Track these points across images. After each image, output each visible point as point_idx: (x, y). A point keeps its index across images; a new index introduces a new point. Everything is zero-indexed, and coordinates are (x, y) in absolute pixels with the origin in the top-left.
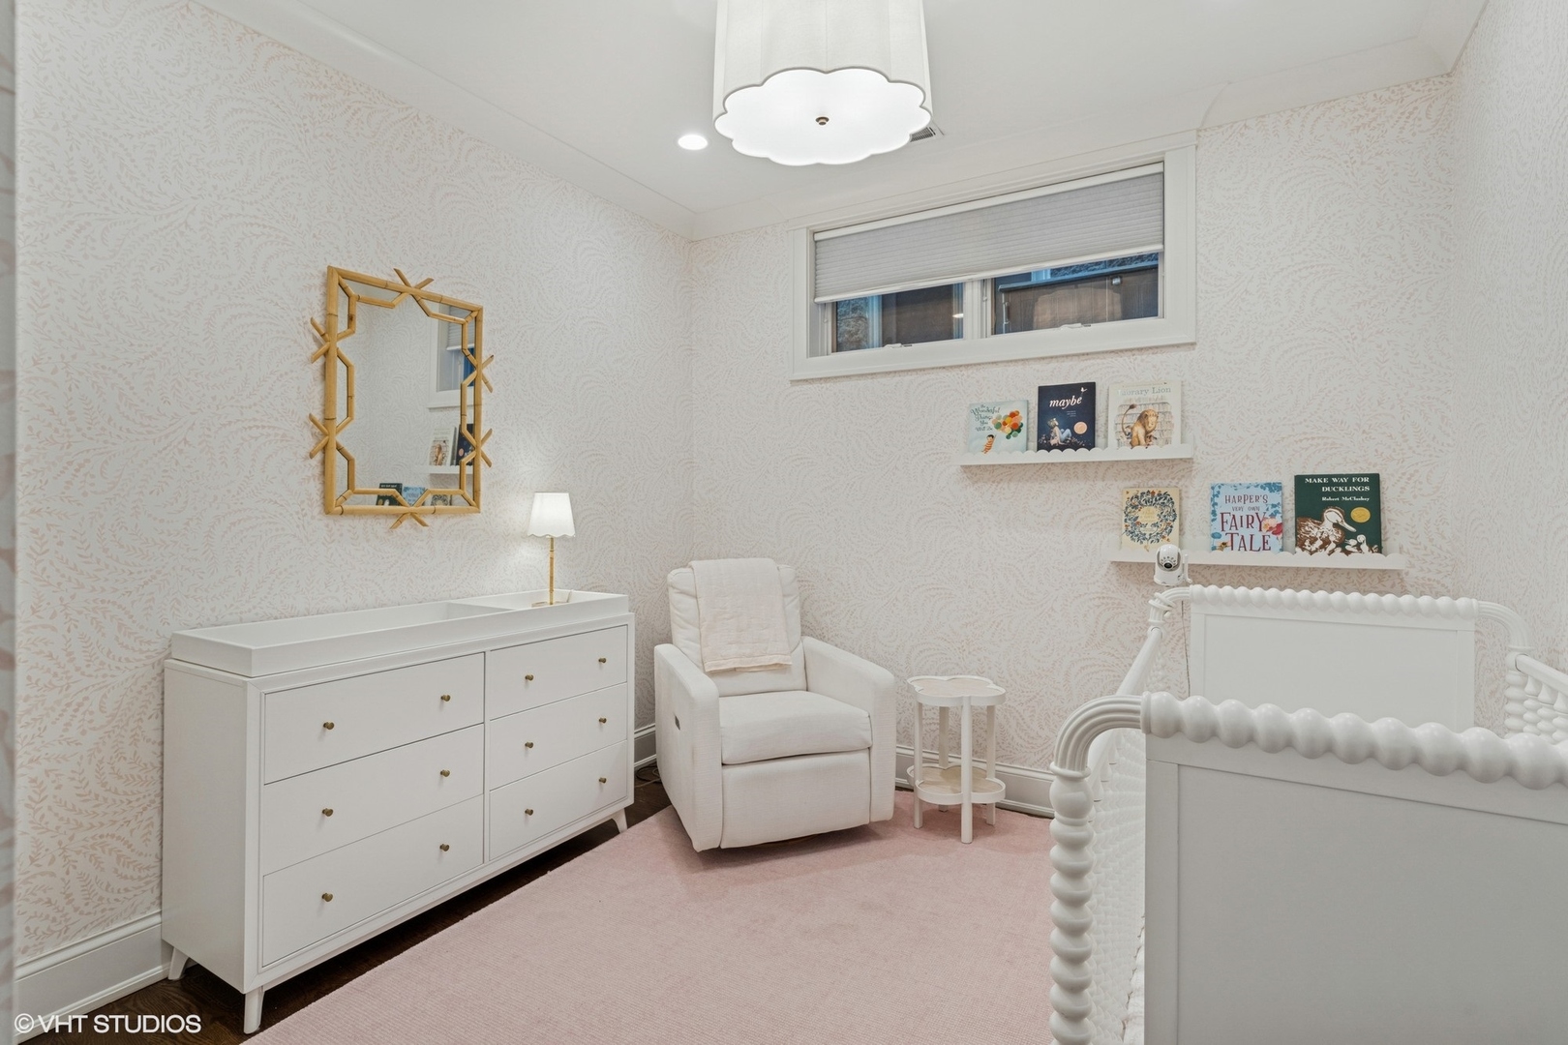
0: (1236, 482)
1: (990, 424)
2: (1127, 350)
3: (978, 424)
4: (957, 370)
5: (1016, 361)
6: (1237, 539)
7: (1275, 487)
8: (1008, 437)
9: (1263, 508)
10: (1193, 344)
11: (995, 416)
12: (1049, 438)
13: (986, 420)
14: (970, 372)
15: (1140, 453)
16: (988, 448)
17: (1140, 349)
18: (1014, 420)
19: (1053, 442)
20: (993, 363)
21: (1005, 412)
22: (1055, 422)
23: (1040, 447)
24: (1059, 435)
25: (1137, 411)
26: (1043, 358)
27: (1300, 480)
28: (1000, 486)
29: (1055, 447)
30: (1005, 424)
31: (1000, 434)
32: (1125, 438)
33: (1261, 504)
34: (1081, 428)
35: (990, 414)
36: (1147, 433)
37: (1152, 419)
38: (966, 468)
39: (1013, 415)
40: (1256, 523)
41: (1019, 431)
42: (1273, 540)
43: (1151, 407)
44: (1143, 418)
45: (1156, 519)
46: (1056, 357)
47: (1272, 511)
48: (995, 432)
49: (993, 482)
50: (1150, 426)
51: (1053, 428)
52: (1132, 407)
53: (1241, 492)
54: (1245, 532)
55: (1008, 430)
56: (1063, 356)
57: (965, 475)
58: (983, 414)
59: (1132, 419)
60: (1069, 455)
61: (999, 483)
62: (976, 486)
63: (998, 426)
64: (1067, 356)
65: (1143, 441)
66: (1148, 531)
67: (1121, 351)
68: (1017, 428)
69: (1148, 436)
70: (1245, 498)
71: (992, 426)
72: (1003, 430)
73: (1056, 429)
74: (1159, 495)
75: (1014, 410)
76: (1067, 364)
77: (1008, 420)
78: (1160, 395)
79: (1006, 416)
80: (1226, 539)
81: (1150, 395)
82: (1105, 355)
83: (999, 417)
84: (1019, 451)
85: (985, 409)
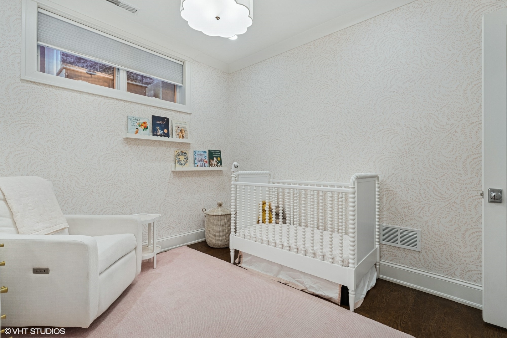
0: (199, 151)
1: (137, 124)
2: (176, 111)
3: (132, 124)
4: (122, 102)
5: (145, 105)
6: (200, 164)
7: (205, 152)
8: (143, 130)
9: (204, 157)
10: (191, 114)
11: (138, 122)
12: (157, 133)
13: (135, 123)
14: (128, 104)
15: (181, 140)
16: (136, 133)
17: (179, 112)
18: (145, 125)
19: (158, 134)
20: (137, 103)
21: (142, 121)
22: (158, 128)
23: (153, 135)
24: (160, 132)
25: (180, 129)
26: (154, 107)
27: (209, 151)
28: (138, 147)
29: (159, 135)
30: (142, 125)
31: (141, 129)
32: (178, 136)
33: (203, 156)
34: (166, 131)
35: (136, 121)
36: (182, 135)
37: (183, 132)
38: (126, 139)
39: (145, 123)
40: (203, 161)
41: (147, 129)
42: (206, 164)
43: (183, 128)
44: (181, 131)
45: (184, 159)
46: (157, 107)
47: (205, 158)
48: (138, 127)
49: (136, 145)
50: (183, 134)
51: (158, 130)
52: (178, 127)
53: (200, 153)
54: (201, 162)
55: (143, 128)
56: (159, 108)
57: (125, 142)
58: (134, 120)
59: (179, 131)
60: (163, 139)
61: (138, 145)
62: (129, 146)
63: (140, 126)
64: (161, 108)
65: (182, 137)
66: (182, 162)
67: (175, 111)
68: (146, 128)
69: (183, 137)
70: (201, 154)
71: (138, 125)
72: (141, 127)
73: (159, 130)
74: (184, 153)
75: (145, 121)
76: (160, 110)
77: (143, 124)
78: (185, 125)
79: (142, 123)
80: (198, 164)
81: (182, 125)
82: (171, 111)
83: (140, 123)
84: (147, 135)
85: (134, 119)
